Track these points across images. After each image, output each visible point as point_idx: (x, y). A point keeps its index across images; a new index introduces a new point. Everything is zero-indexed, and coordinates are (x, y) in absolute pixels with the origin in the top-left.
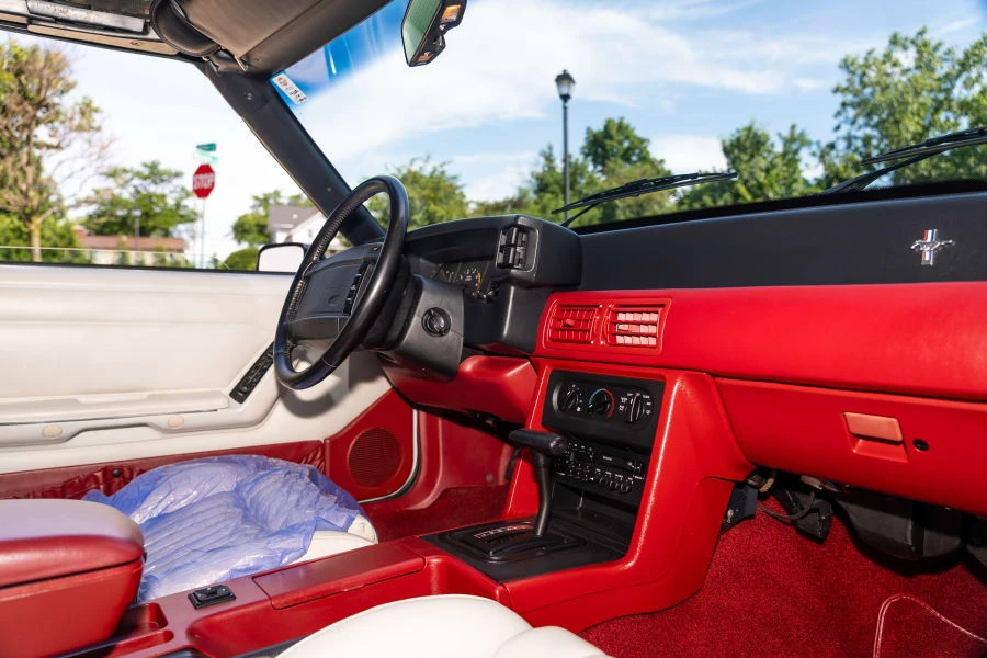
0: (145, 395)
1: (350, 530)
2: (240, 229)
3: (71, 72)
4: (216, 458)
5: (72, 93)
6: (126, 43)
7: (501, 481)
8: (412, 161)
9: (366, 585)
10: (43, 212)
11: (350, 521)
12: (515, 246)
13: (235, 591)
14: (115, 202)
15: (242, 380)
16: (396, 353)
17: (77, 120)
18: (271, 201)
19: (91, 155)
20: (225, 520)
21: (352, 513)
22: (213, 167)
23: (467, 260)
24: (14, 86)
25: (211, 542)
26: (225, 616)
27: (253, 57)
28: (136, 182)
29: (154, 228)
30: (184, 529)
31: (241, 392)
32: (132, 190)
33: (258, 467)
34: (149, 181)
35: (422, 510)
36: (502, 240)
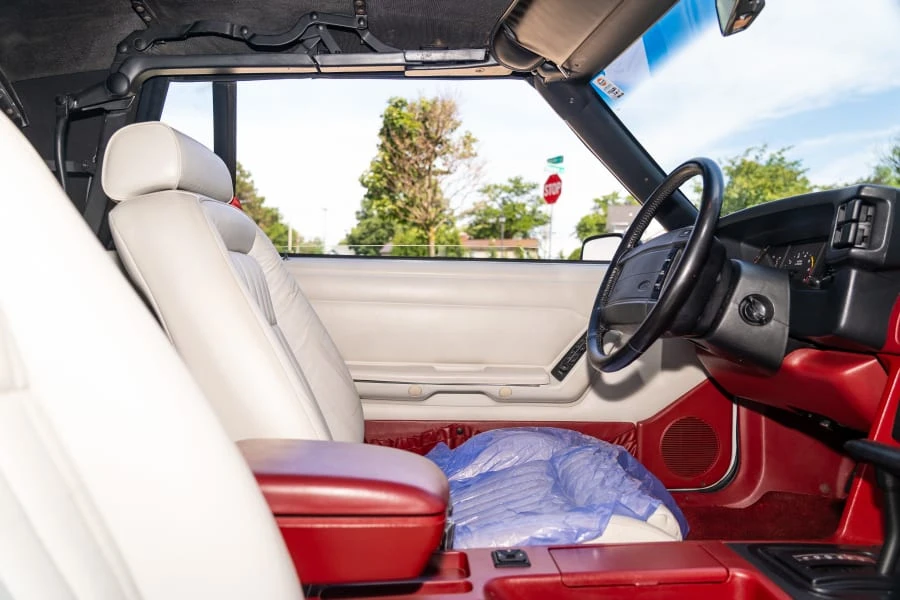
0: (483, 367)
1: (651, 520)
2: (582, 229)
3: (458, 114)
4: (537, 428)
5: (459, 129)
6: (472, 72)
7: (840, 493)
8: (748, 151)
9: (660, 584)
10: (437, 223)
11: (652, 510)
12: (857, 221)
13: (531, 559)
14: (488, 213)
15: (562, 360)
16: (709, 342)
17: (462, 150)
18: (610, 202)
19: (470, 175)
20: (537, 487)
21: (655, 503)
22: (561, 176)
23: (797, 242)
24: (422, 131)
25: (524, 505)
26: (519, 581)
27: (573, 63)
28: (504, 195)
29: (516, 231)
30: (504, 488)
31: (561, 371)
32: (500, 201)
33: (573, 442)
34: (513, 193)
35: (740, 509)
36: (840, 216)
